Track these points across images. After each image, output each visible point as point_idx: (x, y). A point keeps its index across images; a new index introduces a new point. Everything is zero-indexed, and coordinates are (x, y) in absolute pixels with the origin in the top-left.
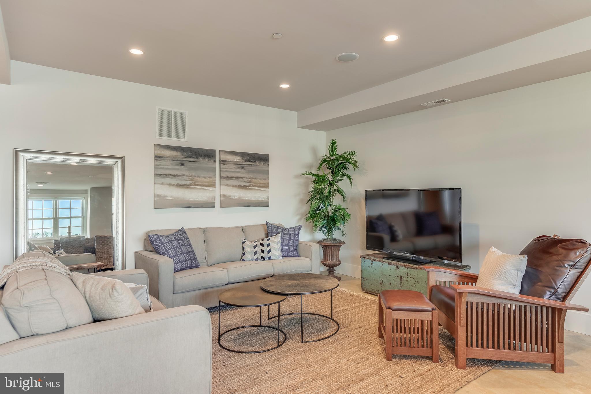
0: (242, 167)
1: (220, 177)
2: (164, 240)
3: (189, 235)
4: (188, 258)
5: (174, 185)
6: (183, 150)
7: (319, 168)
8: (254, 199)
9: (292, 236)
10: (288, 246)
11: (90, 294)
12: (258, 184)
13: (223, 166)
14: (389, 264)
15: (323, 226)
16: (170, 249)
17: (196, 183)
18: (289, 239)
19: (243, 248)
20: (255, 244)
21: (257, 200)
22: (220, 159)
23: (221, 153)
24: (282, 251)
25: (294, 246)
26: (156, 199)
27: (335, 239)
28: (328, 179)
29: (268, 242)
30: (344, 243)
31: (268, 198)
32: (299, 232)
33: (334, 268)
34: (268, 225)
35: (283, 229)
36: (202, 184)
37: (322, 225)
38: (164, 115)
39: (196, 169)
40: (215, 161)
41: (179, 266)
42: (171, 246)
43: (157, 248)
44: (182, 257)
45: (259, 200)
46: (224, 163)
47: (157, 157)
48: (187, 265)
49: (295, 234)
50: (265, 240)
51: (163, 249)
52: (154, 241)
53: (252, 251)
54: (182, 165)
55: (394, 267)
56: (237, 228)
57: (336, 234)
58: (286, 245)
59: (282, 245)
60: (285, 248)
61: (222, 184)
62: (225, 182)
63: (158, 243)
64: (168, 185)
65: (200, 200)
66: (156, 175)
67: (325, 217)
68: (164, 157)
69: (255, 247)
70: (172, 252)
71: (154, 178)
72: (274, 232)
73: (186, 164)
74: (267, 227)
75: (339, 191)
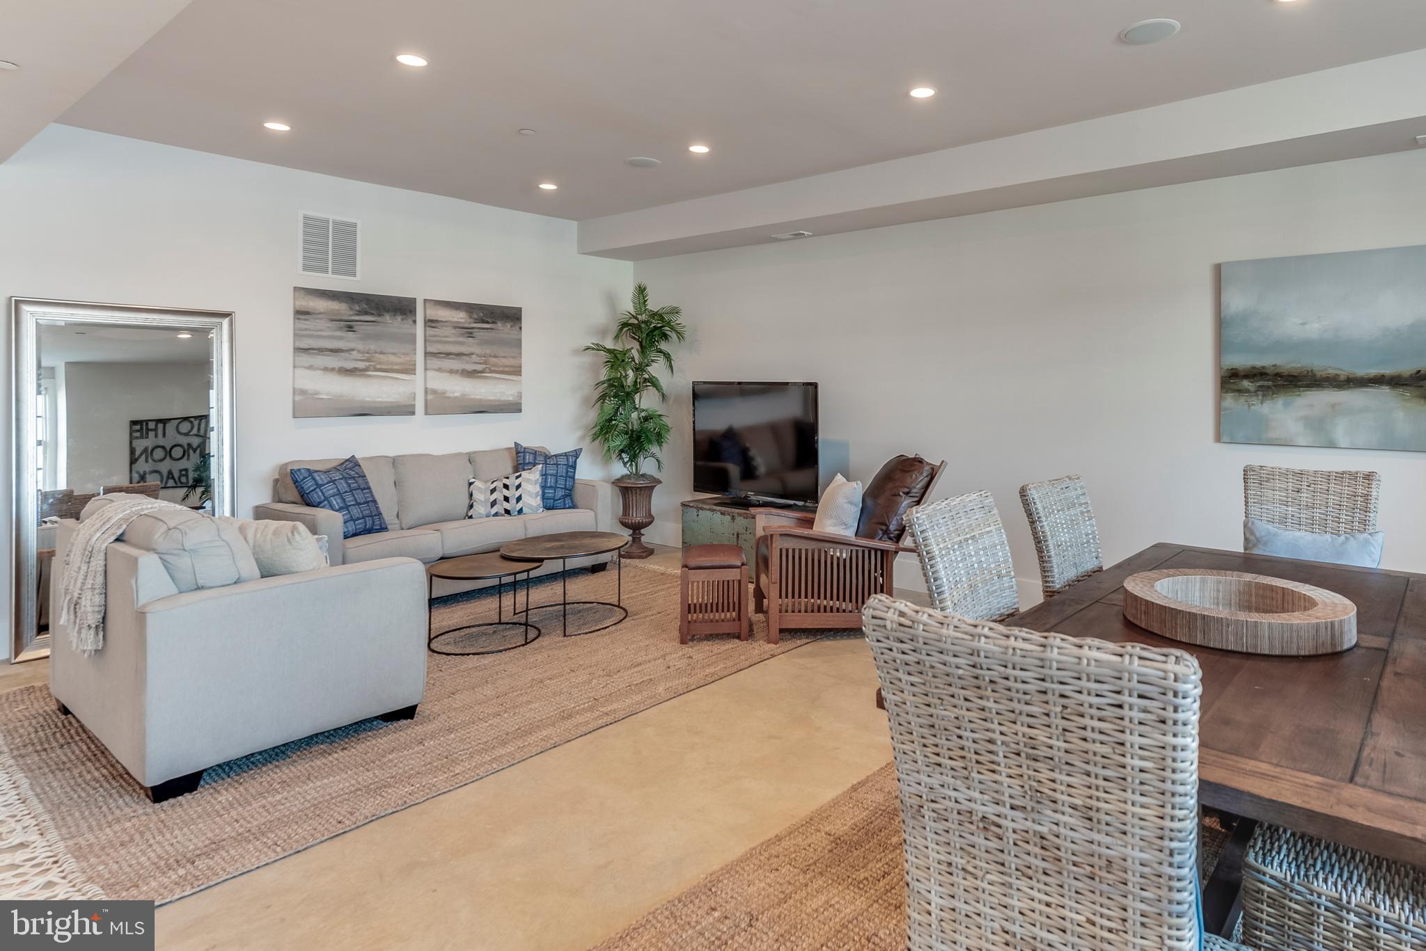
0: (469, 332)
1: (426, 353)
2: (321, 479)
3: (366, 469)
4: (367, 512)
5: (333, 370)
6: (352, 299)
7: (617, 337)
8: (492, 398)
9: (562, 470)
10: (555, 488)
11: (255, 542)
12: (501, 366)
13: (431, 332)
14: (723, 514)
15: (622, 451)
16: (333, 496)
17: (378, 367)
18: (556, 476)
19: (471, 495)
20: (492, 486)
21: (499, 401)
22: (425, 317)
23: (427, 304)
24: (544, 498)
25: (566, 489)
26: (297, 398)
27: (643, 475)
28: (633, 359)
29: (517, 481)
30: (660, 482)
31: (520, 395)
32: (575, 461)
33: (642, 531)
34: (519, 450)
35: (547, 457)
36: (390, 367)
37: (621, 448)
38: (315, 229)
39: (377, 337)
40: (415, 322)
41: (351, 527)
42: (335, 490)
43: (307, 494)
44: (355, 512)
45: (503, 399)
46: (433, 325)
47: (300, 314)
48: (366, 526)
49: (567, 465)
50: (513, 477)
51: (319, 496)
52: (302, 480)
53: (486, 500)
54: (350, 328)
55: (728, 518)
56: (459, 455)
57: (647, 466)
58: (551, 487)
59: (544, 487)
60: (549, 493)
61: (428, 366)
62: (436, 363)
63: (308, 485)
64: (321, 369)
65: (385, 400)
66: (298, 350)
67: (626, 433)
68: (314, 314)
69: (493, 491)
70: (336, 502)
71: (294, 356)
72: (529, 463)
73: (357, 326)
74: (517, 453)
75: (653, 382)
